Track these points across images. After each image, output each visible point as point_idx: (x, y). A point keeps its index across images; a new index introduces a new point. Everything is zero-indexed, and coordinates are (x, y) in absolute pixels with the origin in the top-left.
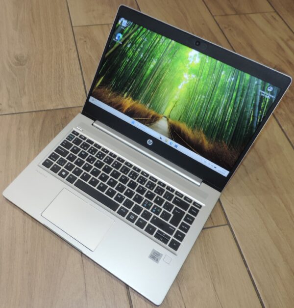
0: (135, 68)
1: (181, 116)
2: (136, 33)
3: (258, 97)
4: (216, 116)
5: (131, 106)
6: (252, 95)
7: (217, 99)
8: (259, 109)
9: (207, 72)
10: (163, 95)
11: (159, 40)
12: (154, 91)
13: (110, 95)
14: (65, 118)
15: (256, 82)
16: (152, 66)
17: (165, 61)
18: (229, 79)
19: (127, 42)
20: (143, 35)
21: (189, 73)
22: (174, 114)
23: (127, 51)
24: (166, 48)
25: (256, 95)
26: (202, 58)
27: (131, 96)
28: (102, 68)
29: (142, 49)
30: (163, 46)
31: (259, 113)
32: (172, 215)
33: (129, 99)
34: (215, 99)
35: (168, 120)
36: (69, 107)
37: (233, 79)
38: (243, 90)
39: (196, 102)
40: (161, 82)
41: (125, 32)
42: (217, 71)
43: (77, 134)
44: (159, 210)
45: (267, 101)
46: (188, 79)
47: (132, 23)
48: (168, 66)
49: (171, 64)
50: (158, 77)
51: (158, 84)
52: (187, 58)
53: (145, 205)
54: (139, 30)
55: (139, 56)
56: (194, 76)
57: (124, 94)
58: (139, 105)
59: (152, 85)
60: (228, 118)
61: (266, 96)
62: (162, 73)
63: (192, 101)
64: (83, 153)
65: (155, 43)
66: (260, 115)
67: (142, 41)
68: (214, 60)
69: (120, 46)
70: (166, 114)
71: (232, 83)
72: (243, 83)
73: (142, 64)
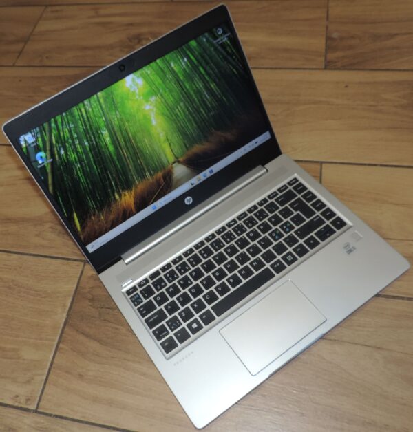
0: (95, 162)
1: (185, 144)
2: (54, 132)
3: (219, 48)
4: (209, 105)
5: (135, 198)
6: (213, 53)
7: (194, 91)
8: (231, 56)
9: (160, 81)
10: (149, 148)
11: (85, 109)
12: (137, 157)
13: (102, 218)
14: (92, 300)
15: (205, 39)
16: (108, 139)
17: (114, 119)
18: (183, 64)
19: (56, 152)
20: (62, 125)
21: (147, 101)
22: (177, 149)
23: (67, 158)
24: (99, 107)
25: (216, 49)
26: (141, 75)
27: (124, 190)
28: (63, 206)
29: (78, 138)
30: (94, 110)
31: (234, 60)
32: (298, 212)
33: (125, 195)
34: (192, 93)
35: (179, 162)
36: (74, 289)
37: (185, 59)
38: (203, 57)
39: (181, 116)
40: (133, 141)
41: (41, 145)
42: (166, 70)
43: (134, 289)
44: (288, 225)
45: (229, 43)
46: (151, 107)
47: (38, 129)
48: (122, 119)
49: (122, 114)
50: (125, 141)
51: (133, 147)
52: (129, 91)
53: (277, 237)
54: (53, 125)
55: (83, 147)
56: (154, 98)
57: (115, 198)
58: (140, 186)
59: (129, 155)
60: (219, 94)
61: (224, 40)
62: (124, 133)
63: (178, 120)
64: (171, 290)
65: (85, 117)
66: (236, 60)
67: (70, 131)
68: (153, 64)
69: (52, 164)
70: (171, 159)
71: (189, 64)
72: (197, 53)
73: (97, 150)
